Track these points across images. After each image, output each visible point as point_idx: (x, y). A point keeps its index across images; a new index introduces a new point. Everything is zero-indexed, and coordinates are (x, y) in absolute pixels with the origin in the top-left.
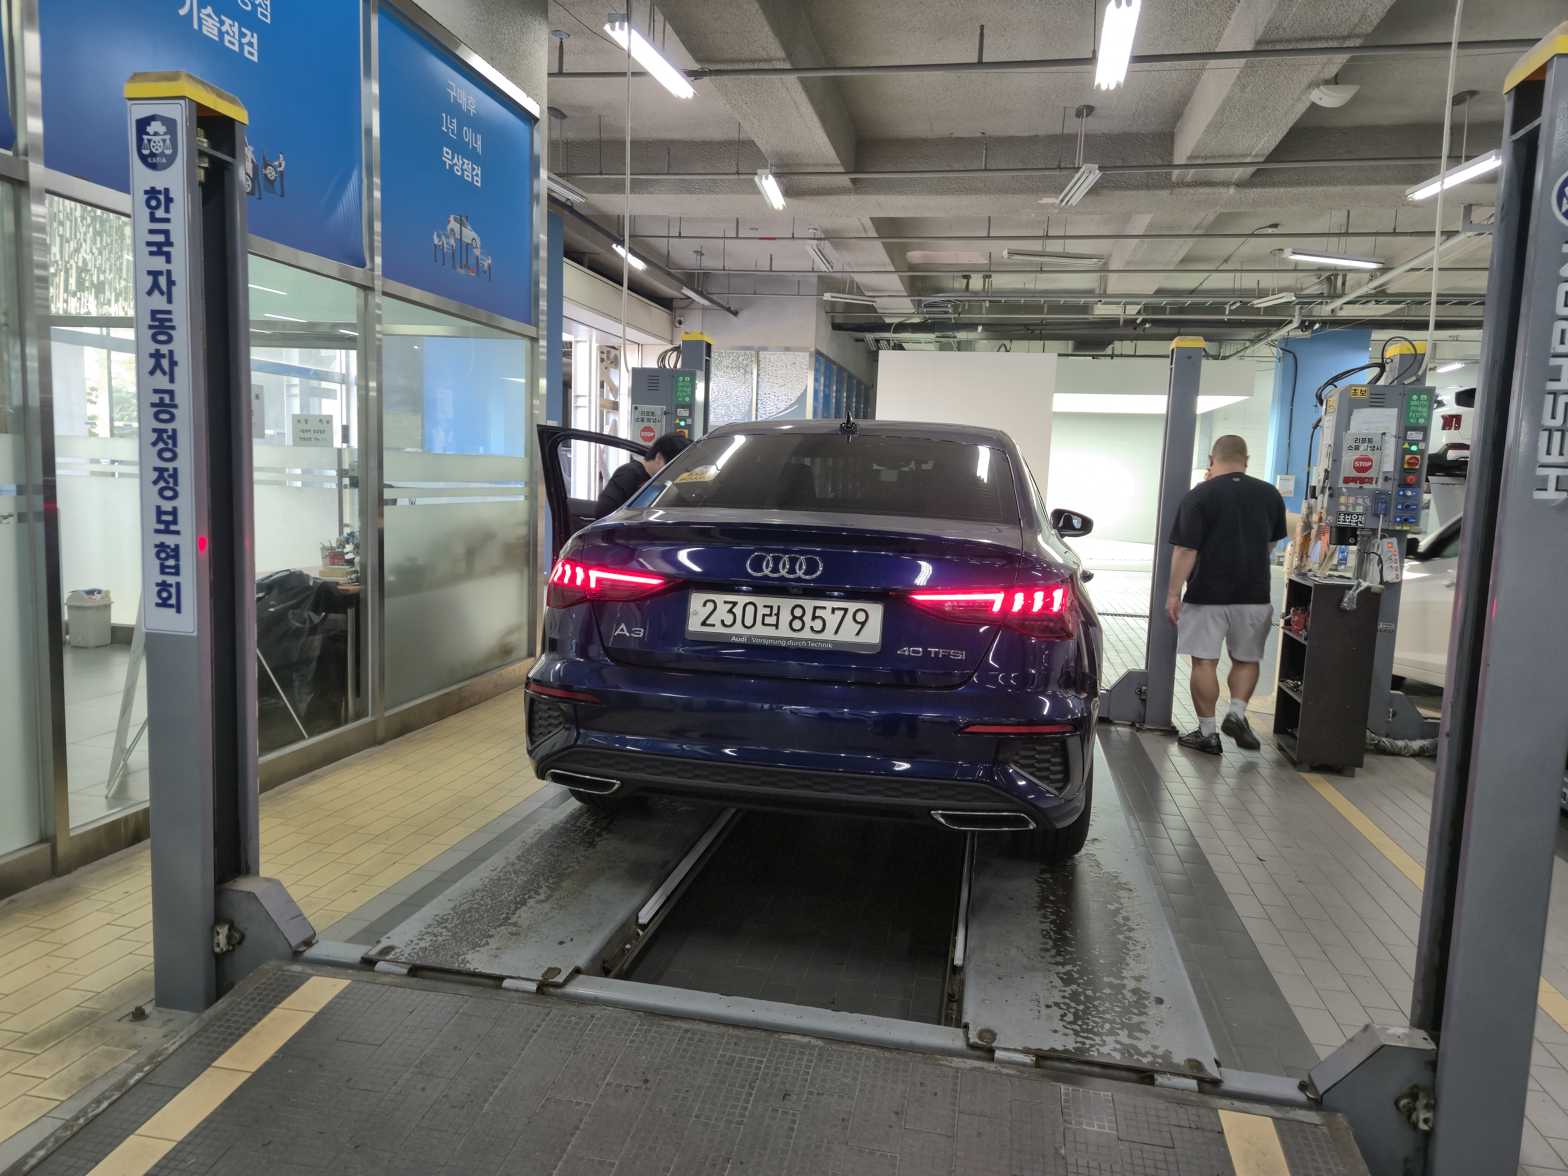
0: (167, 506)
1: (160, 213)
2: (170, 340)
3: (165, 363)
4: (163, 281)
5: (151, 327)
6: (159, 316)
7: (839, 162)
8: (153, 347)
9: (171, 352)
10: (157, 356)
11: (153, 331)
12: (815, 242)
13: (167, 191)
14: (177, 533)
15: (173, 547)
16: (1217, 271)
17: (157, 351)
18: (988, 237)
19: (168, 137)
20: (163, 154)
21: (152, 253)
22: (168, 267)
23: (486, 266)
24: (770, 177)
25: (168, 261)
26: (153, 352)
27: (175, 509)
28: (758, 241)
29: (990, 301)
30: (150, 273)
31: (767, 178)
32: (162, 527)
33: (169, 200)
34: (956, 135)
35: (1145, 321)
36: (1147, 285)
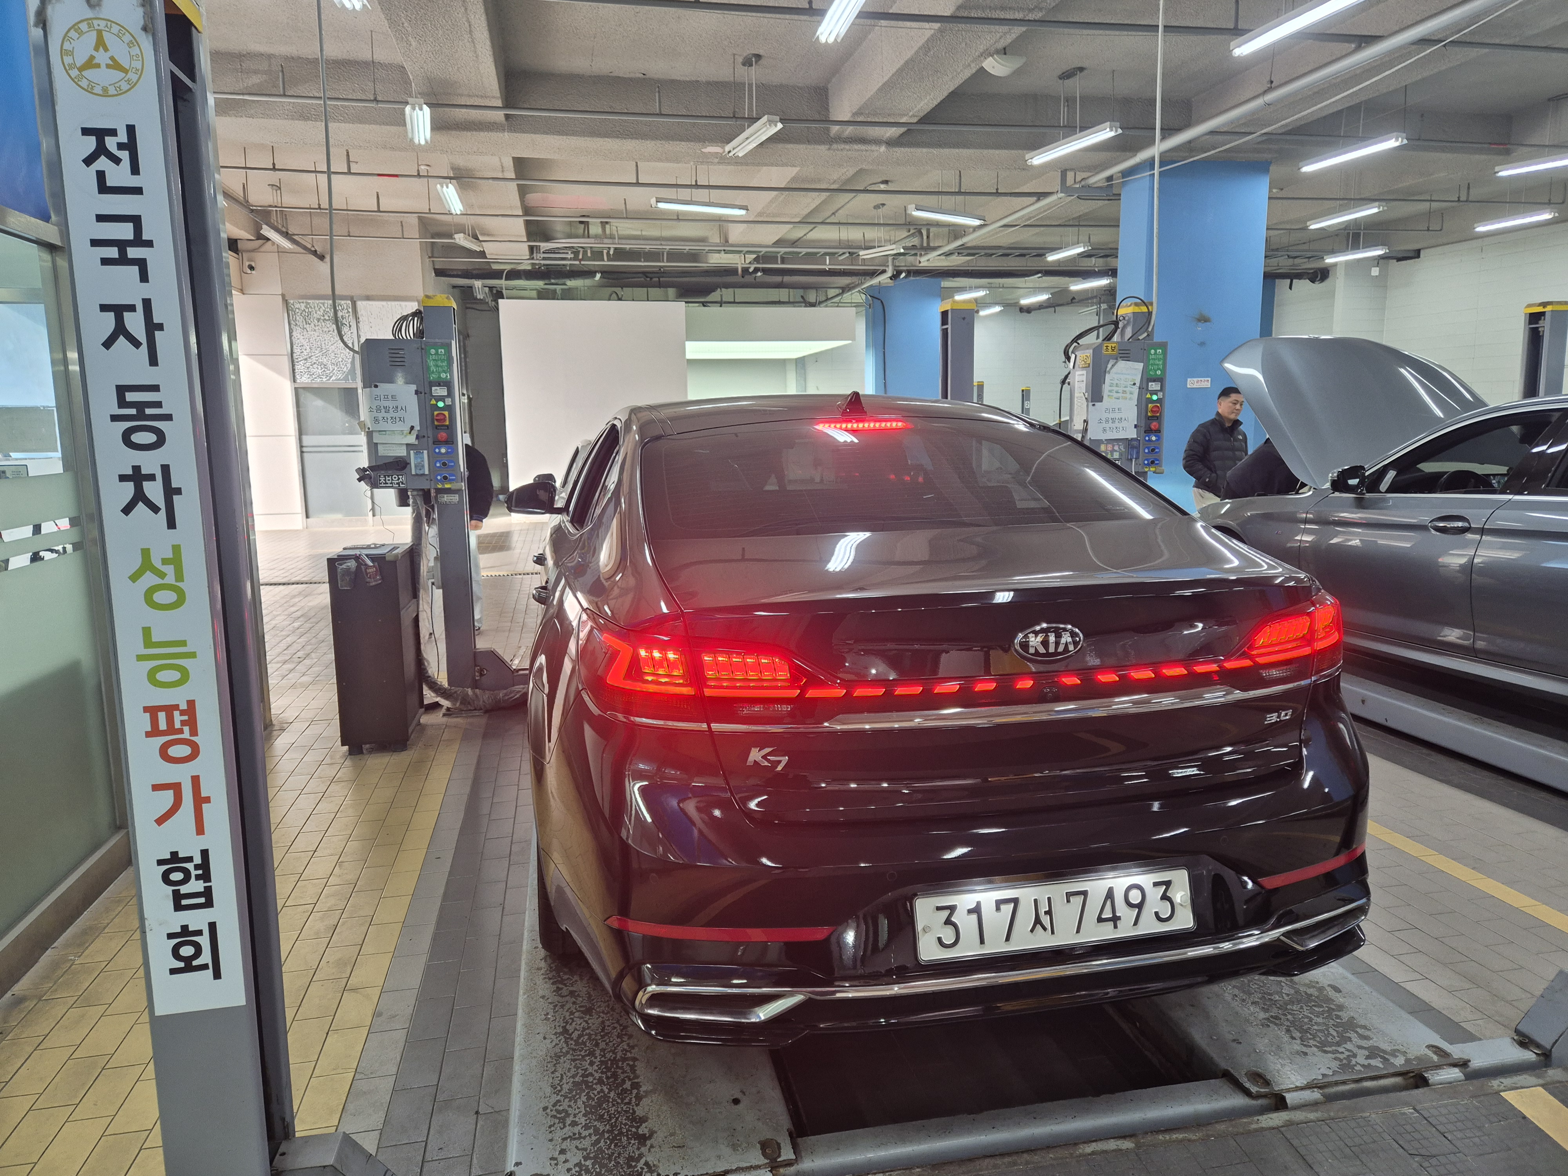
7: (499, 95)
16: (823, 223)
18: (638, 184)
24: (423, 108)
28: (375, 178)
29: (616, 249)
31: (418, 110)
34: (616, 74)
35: (756, 270)
36: (767, 236)
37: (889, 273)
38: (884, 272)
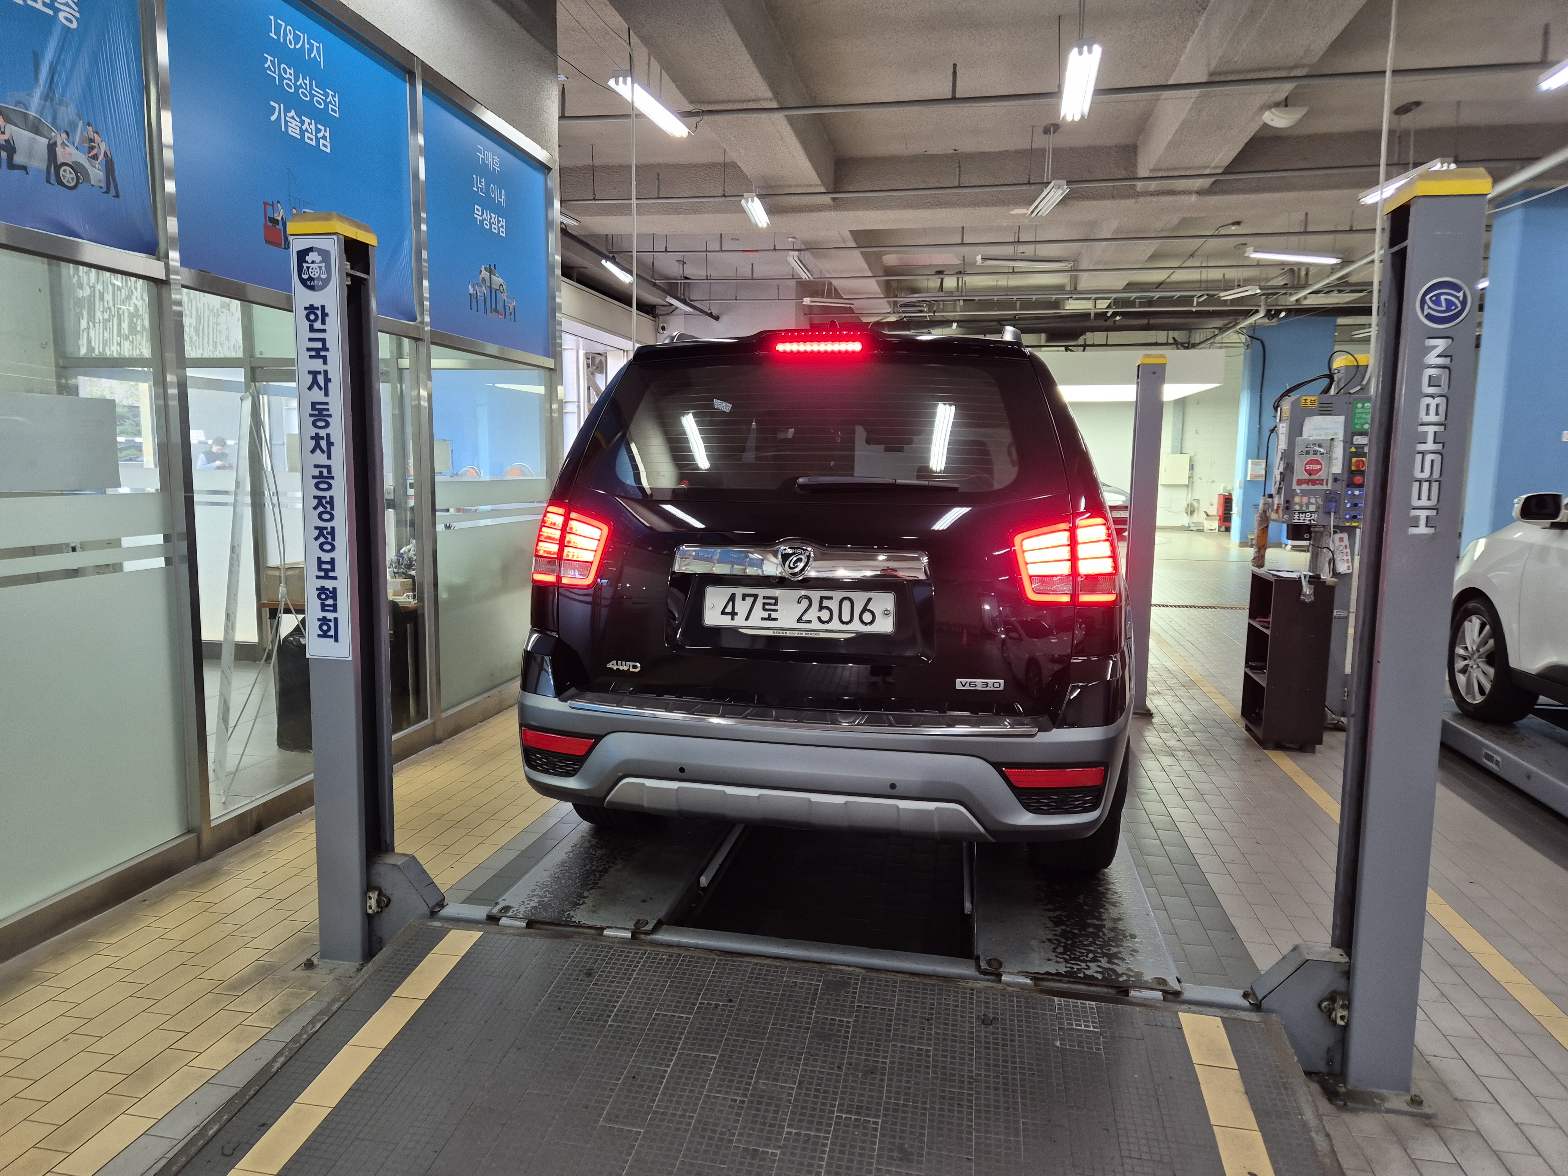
0: (326, 557)
1: (318, 325)
2: (327, 425)
3: (323, 444)
4: (321, 379)
5: (311, 415)
6: (318, 407)
7: (820, 183)
8: (313, 431)
9: (328, 435)
10: (317, 438)
11: (313, 419)
12: (796, 253)
13: (323, 307)
14: (335, 578)
15: (331, 589)
16: (1180, 267)
17: (317, 434)
18: (962, 244)
19: (323, 265)
20: (319, 278)
21: (311, 357)
22: (325, 367)
23: (511, 307)
24: (756, 199)
25: (325, 363)
26: (314, 435)
27: (333, 559)
28: (741, 253)
29: (964, 300)
30: (310, 372)
31: (753, 201)
32: (322, 574)
33: (325, 315)
34: (930, 152)
35: (1115, 314)
36: (1116, 281)
37: (1262, 314)
38: (1257, 311)
